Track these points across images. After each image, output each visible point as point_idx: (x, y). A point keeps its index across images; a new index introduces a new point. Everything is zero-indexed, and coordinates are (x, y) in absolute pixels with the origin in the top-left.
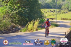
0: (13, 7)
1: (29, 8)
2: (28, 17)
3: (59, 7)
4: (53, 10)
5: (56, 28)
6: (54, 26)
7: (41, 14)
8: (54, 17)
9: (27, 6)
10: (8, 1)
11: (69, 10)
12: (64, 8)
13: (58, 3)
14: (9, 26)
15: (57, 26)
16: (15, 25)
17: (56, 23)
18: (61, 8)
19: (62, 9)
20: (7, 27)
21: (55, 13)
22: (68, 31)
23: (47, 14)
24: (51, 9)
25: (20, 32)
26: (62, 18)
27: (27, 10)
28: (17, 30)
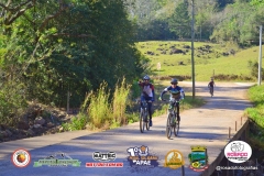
1: (94, 40)
2: (90, 76)
3: (205, 34)
4: (180, 44)
6: (186, 105)
7: (138, 60)
8: (185, 71)
11: (241, 42)
12: (222, 36)
13: (198, 17)
14: (21, 112)
16: (43, 106)
17: (194, 92)
18: (211, 38)
19: (214, 41)
21: (188, 56)
22: (239, 123)
23: (160, 60)
24: (173, 43)
25: (62, 131)
26: (217, 74)
27: (85, 50)
28: (50, 124)
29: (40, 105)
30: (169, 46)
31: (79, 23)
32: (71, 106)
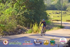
0: (19, 9)
1: (35, 9)
2: (34, 19)
3: (65, 9)
4: (58, 11)
5: (62, 30)
6: (59, 28)
7: (47, 15)
8: (59, 19)
9: (33, 8)
10: (14, 3)
12: (69, 10)
13: (63, 4)
14: (15, 28)
15: (62, 27)
16: (21, 27)
17: (61, 24)
18: (66, 10)
20: (13, 29)
21: (60, 15)
23: (52, 15)
25: (26, 33)
26: (68, 20)
27: (33, 12)
28: (23, 31)
29: (20, 26)
30: (55, 12)
31: (31, 5)
32: (28, 27)
